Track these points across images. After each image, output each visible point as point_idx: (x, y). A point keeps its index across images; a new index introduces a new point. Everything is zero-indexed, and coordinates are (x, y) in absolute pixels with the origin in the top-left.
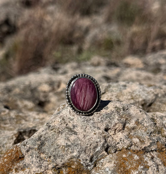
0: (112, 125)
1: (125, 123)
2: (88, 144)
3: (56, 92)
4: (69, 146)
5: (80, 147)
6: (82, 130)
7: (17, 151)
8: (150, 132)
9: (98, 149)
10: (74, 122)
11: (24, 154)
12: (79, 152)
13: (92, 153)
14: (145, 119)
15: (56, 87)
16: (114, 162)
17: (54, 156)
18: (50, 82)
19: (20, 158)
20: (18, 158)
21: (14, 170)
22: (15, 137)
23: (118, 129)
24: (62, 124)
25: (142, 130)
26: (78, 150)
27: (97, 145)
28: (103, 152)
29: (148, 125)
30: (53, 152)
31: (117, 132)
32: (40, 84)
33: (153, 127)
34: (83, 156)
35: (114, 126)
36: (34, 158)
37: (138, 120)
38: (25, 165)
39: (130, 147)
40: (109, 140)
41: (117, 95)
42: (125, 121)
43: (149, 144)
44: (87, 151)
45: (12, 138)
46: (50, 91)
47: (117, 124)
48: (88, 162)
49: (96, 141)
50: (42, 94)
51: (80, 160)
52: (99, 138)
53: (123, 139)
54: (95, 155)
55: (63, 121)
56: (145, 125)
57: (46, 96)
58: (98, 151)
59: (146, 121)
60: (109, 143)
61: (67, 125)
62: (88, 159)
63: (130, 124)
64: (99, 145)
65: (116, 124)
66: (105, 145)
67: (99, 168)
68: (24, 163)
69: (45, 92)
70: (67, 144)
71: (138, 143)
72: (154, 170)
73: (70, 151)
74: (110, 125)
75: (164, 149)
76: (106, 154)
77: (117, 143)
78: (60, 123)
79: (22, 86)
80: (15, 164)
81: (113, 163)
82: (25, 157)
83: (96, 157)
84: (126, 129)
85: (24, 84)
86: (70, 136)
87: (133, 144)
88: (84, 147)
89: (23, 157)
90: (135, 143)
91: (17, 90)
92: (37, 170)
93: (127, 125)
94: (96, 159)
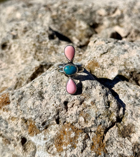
0: (71, 100)
1: (84, 100)
2: (44, 112)
3: (110, 17)
4: (31, 109)
5: (37, 113)
6: (48, 98)
7: (7, 97)
8: (99, 114)
9: (50, 118)
10: (47, 88)
11: (11, 101)
12: (35, 116)
13: (45, 119)
14: (100, 102)
15: (111, 13)
16: (58, 132)
17: (24, 111)
18: (108, 8)
19: (8, 102)
20: (7, 102)
21: (2, 109)
22: (35, 70)
23: (75, 104)
24: (39, 87)
25: (94, 110)
26: (35, 115)
27: (50, 115)
28: (54, 121)
29: (100, 107)
30: (23, 108)
31: (75, 105)
32: (100, 8)
33: (103, 111)
34: (38, 120)
35: (72, 101)
36: (14, 106)
37: (95, 100)
38: (9, 108)
39: (75, 123)
40: (61, 113)
41: (113, 59)
42: (84, 98)
43: (90, 126)
44: (42, 117)
45: (33, 70)
46: (105, 16)
47: (76, 100)
48: (40, 125)
49: (50, 112)
50: (98, 17)
51: (35, 122)
52: (52, 110)
53: (73, 115)
54: (48, 121)
55: (41, 85)
56: (98, 107)
57: (101, 20)
58: (50, 119)
59: (100, 104)
60: (60, 115)
61: (42, 89)
62: (41, 123)
63: (87, 102)
64: (51, 116)
65: (74, 100)
66: (56, 117)
67: (48, 131)
68: (9, 107)
69: (101, 16)
70: (31, 107)
71: (82, 122)
72: (79, 151)
73: (31, 113)
74: (70, 99)
75: (102, 133)
76: (55, 123)
77: (67, 116)
78: (38, 86)
79: (85, 8)
80: (4, 105)
81: (56, 132)
82: (11, 103)
83: (48, 123)
84: (83, 105)
85: (88, 6)
86: (36, 101)
87: (78, 122)
88: (40, 114)
89: (10, 102)
90: (80, 121)
91: (81, 11)
92: (14, 115)
93: (85, 102)
94: (49, 124)
